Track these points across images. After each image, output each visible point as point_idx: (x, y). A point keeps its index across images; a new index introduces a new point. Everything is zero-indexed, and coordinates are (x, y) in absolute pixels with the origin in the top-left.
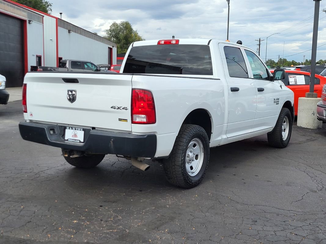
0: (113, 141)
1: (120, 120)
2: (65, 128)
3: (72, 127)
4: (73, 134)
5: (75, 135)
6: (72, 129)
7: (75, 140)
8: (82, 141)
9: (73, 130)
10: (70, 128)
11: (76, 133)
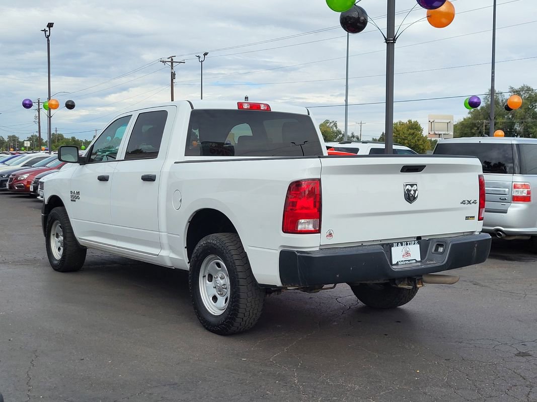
0: (477, 247)
1: (467, 218)
2: (391, 245)
3: (403, 242)
4: (404, 252)
5: (408, 254)
6: (402, 245)
7: (409, 261)
8: (419, 259)
9: (403, 247)
10: (399, 244)
11: (408, 250)
